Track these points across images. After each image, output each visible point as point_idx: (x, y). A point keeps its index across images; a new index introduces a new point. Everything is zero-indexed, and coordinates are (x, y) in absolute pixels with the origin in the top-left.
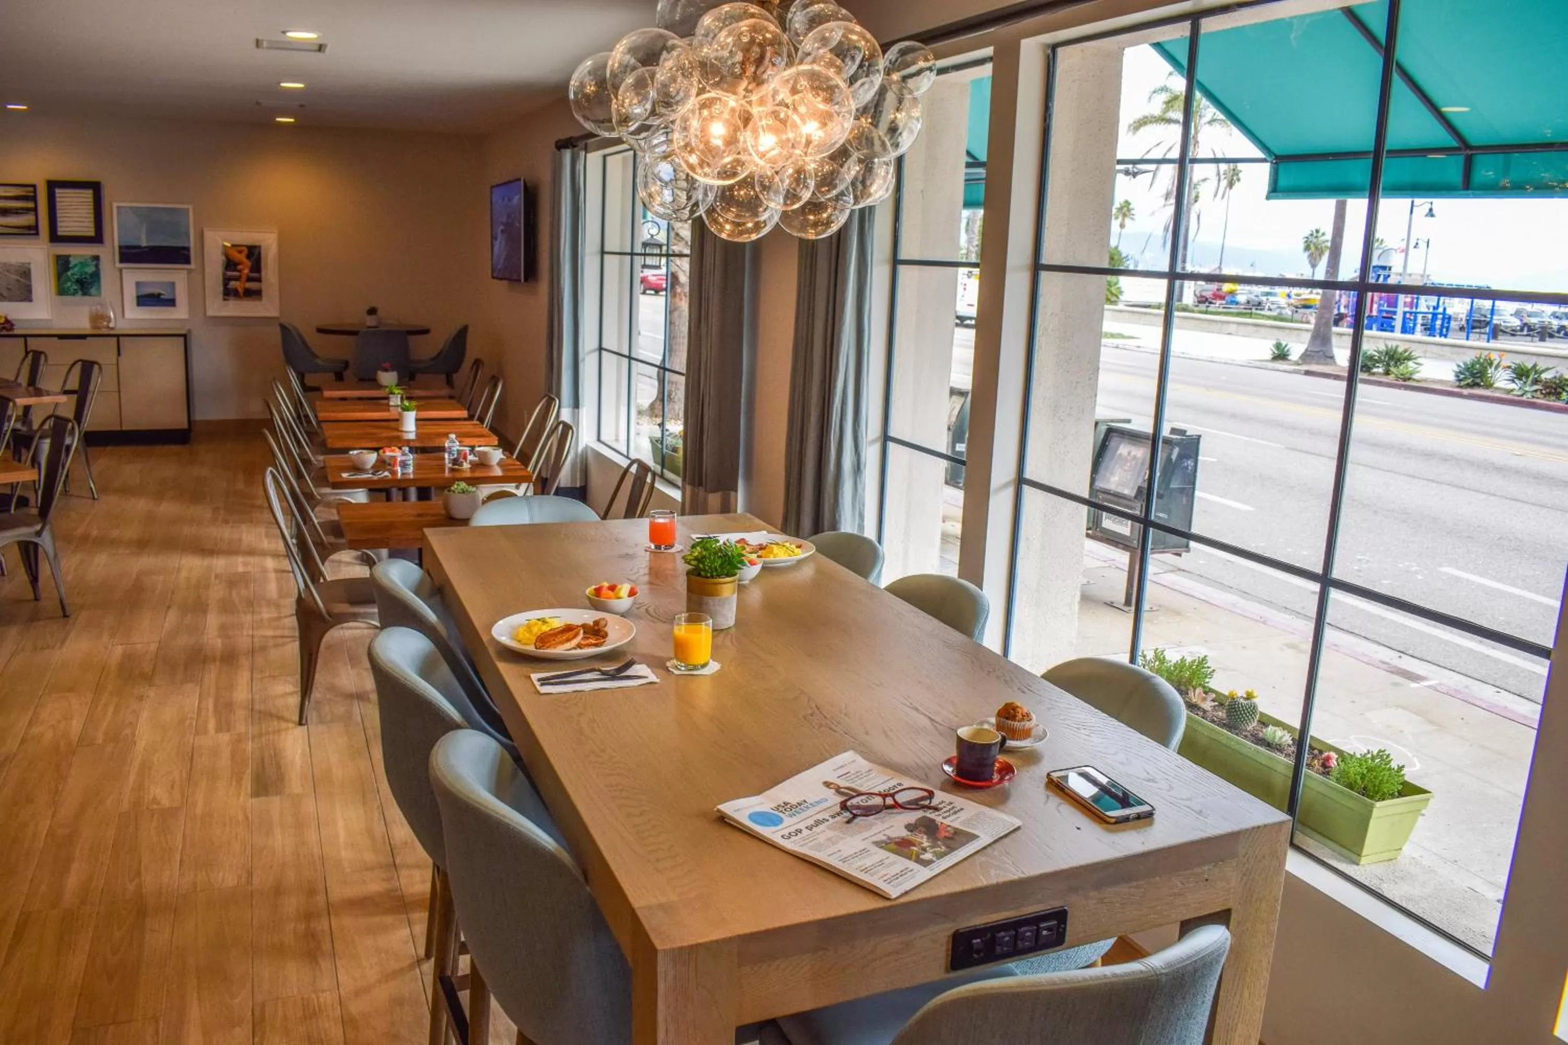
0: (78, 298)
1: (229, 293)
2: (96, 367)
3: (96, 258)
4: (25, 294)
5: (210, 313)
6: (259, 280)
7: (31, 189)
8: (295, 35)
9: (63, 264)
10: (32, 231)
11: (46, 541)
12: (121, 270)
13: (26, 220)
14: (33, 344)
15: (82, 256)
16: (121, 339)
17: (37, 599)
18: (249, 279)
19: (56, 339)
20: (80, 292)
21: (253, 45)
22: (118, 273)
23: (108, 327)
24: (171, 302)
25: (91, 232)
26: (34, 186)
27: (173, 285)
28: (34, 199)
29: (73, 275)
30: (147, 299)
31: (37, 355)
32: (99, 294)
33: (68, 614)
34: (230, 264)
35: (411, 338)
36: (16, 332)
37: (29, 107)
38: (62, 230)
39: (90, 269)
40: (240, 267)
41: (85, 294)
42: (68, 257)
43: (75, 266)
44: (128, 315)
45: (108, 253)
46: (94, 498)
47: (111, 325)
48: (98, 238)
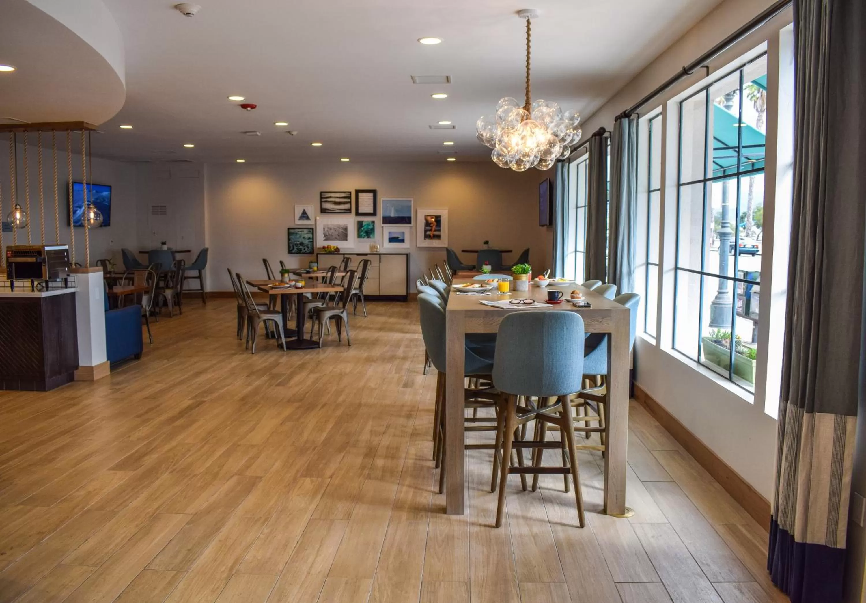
0: (366, 239)
1: (427, 236)
2: (369, 262)
3: (373, 222)
4: (344, 236)
5: (418, 246)
6: (439, 230)
7: (349, 194)
8: (441, 123)
9: (360, 224)
10: (349, 211)
11: (344, 315)
12: (383, 227)
13: (347, 206)
14: (346, 256)
15: (368, 221)
16: (381, 255)
17: (340, 341)
18: (435, 231)
19: (355, 256)
20: (366, 237)
21: (429, 128)
22: (381, 229)
23: (377, 251)
24: (403, 241)
25: (371, 211)
26: (350, 193)
27: (403, 233)
28: (350, 198)
29: (364, 229)
30: (392, 240)
31: (348, 259)
32: (374, 237)
33: (350, 344)
34: (428, 224)
35: (504, 254)
36: (341, 252)
37: (350, 160)
38: (360, 211)
39: (371, 227)
40: (432, 225)
41: (369, 237)
42: (362, 222)
43: (365, 225)
44: (385, 246)
45: (378, 220)
46: (365, 316)
47: (378, 250)
48: (374, 214)
